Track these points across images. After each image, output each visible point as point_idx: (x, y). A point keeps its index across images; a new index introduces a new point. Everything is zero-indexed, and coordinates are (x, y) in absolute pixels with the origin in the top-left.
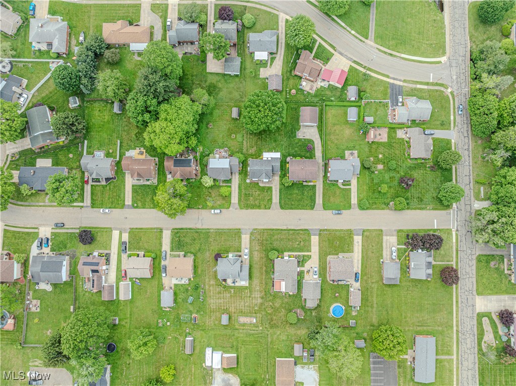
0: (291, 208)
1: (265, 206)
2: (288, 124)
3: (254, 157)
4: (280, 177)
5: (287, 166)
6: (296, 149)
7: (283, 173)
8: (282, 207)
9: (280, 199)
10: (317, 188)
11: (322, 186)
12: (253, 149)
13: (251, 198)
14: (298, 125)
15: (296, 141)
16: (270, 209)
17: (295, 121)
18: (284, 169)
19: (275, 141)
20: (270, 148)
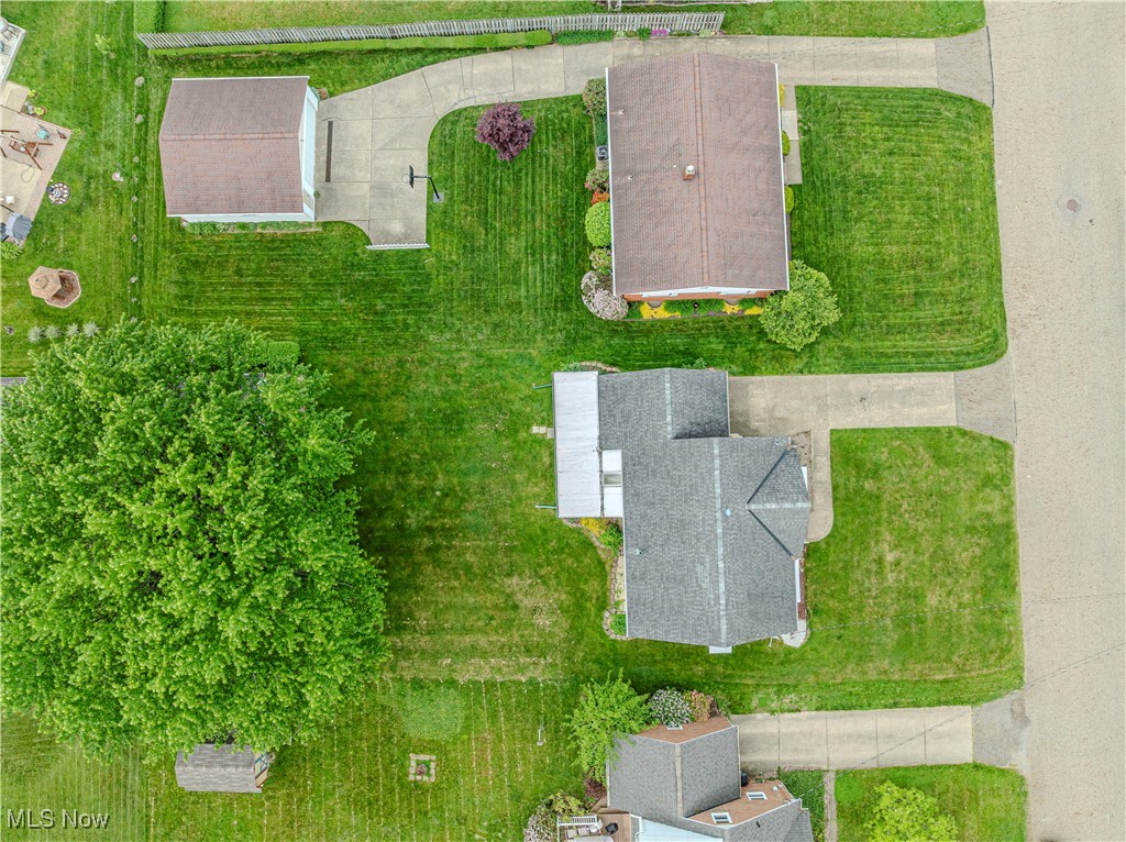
0: (993, 274)
1: (988, 481)
2: (315, 324)
3: (592, 587)
4: (749, 369)
5: (662, 313)
6: (515, 246)
7: (717, 345)
8: (992, 350)
9: (924, 361)
10: (823, 78)
11: (804, 44)
12: (527, 602)
13: (932, 600)
14: (319, 241)
15: (452, 251)
16: (1005, 446)
17: (291, 269)
18: (680, 342)
19: (453, 420)
20: (517, 463)
